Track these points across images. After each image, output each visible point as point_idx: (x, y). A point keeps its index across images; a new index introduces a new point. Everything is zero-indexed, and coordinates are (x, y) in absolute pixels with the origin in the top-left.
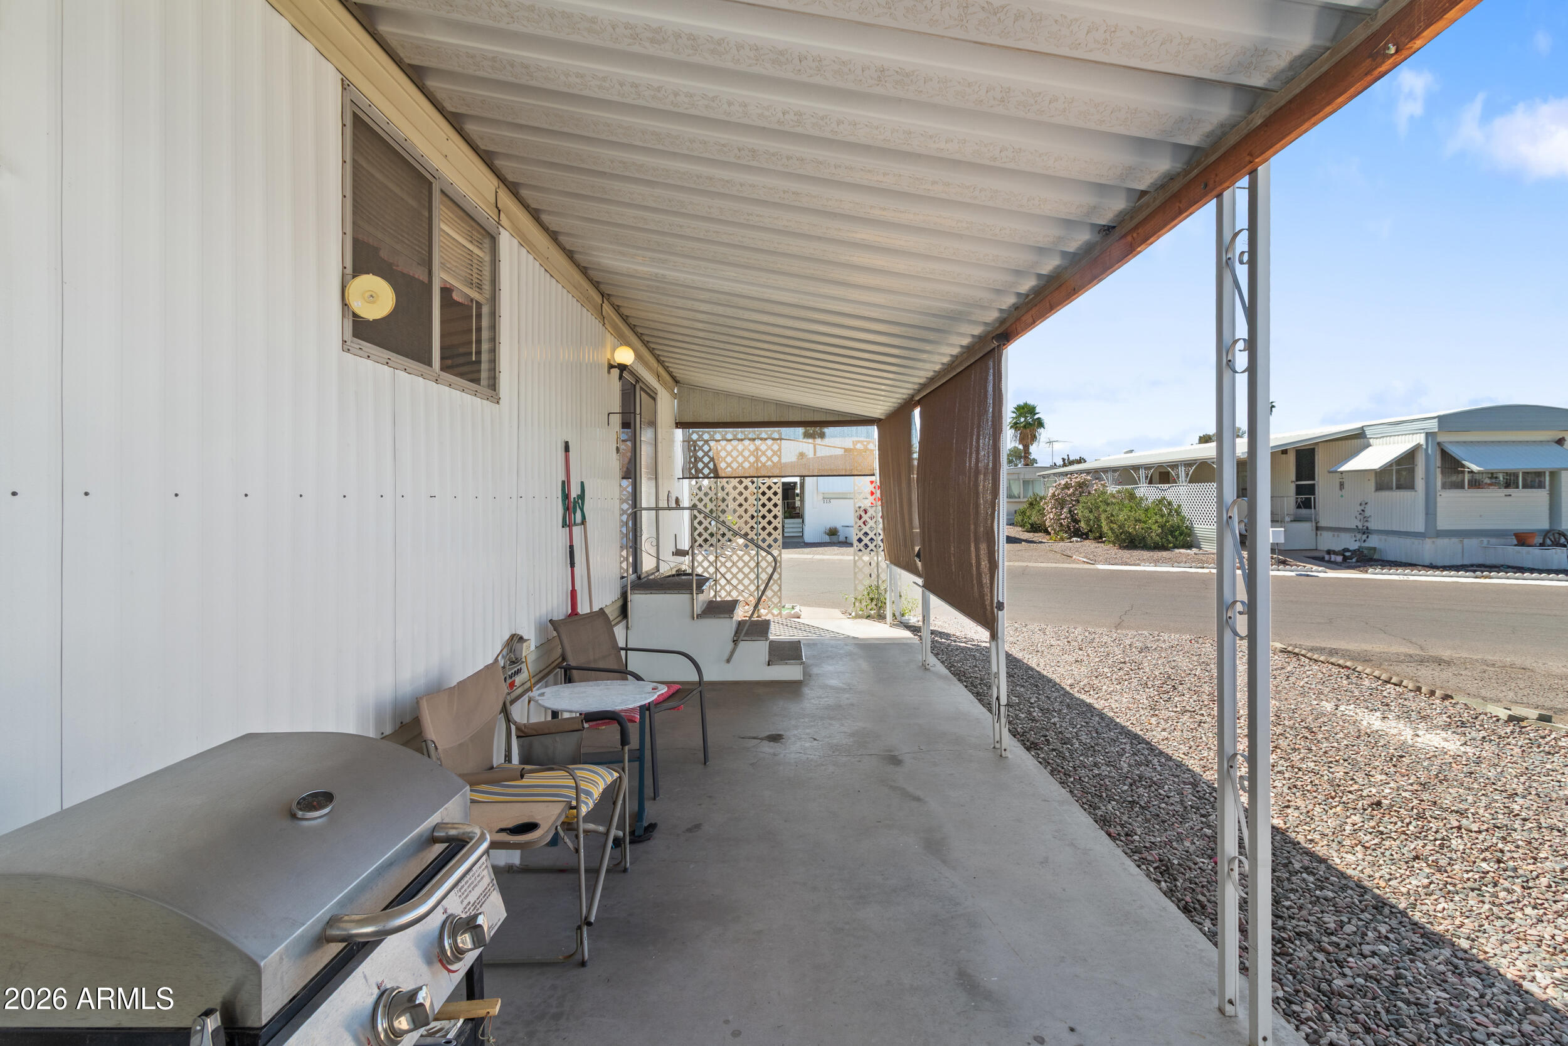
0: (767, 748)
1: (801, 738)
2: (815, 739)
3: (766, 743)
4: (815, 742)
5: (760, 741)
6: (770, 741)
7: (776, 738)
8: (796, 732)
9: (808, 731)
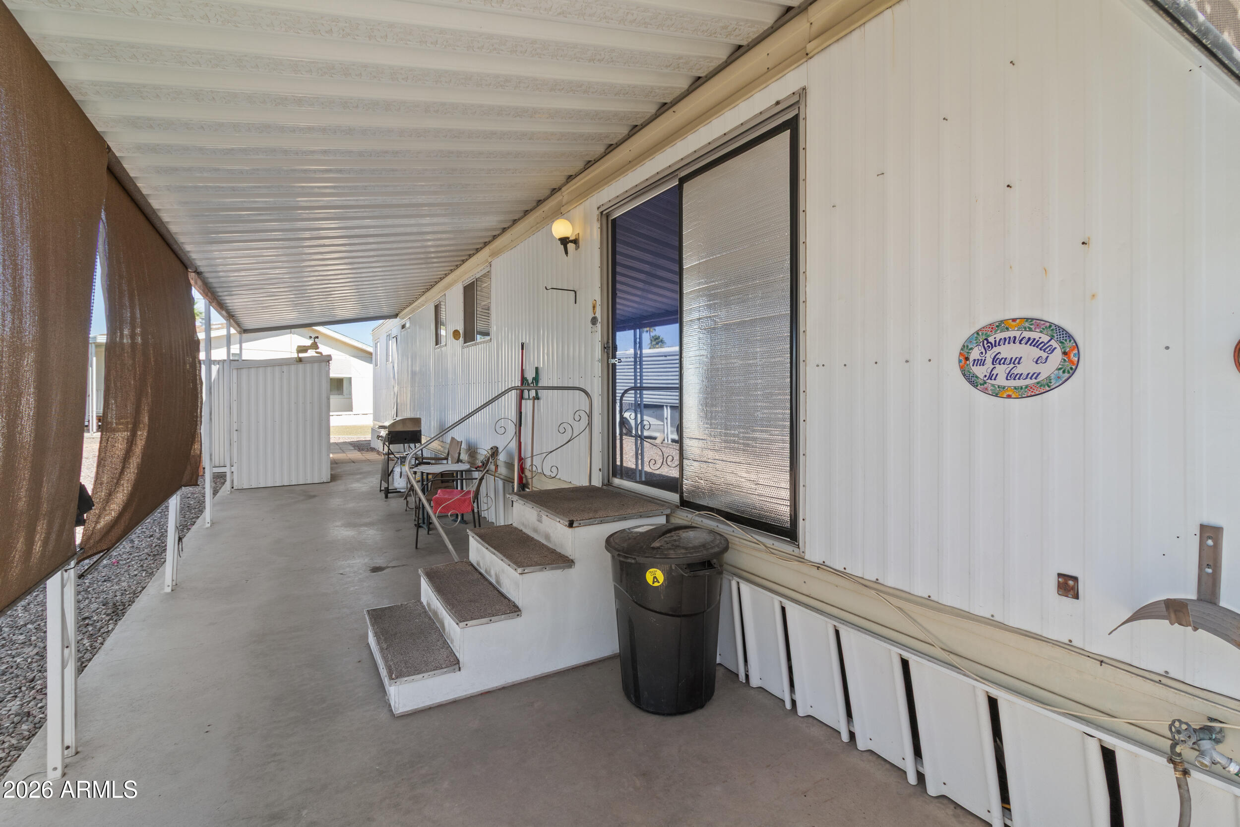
0: (379, 562)
1: (354, 573)
2: (342, 574)
3: (384, 565)
4: (341, 573)
5: (389, 565)
6: (380, 567)
7: (376, 570)
8: (360, 577)
9: (349, 579)
